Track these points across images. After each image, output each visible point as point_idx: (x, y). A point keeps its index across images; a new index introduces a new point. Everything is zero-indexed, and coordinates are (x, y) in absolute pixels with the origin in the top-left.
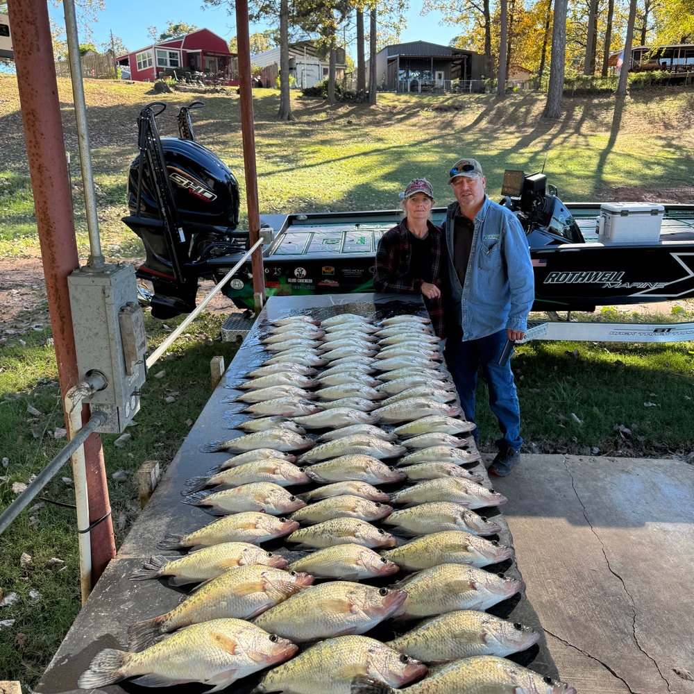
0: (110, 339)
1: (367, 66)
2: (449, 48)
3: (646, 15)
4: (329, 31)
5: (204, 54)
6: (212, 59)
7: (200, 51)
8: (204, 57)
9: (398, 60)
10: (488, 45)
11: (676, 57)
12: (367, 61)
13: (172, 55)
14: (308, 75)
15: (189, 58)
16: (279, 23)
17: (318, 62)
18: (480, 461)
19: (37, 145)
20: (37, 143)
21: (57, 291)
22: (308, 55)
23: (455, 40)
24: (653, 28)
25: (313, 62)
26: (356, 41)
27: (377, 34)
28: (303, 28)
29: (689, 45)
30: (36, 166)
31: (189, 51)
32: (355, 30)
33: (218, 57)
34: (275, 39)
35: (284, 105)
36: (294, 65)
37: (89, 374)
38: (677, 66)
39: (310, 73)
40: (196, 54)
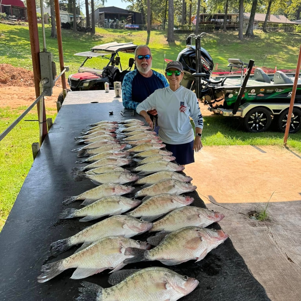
0: (50, 69)
1: (90, 16)
2: (126, 11)
5: (12, 7)
6: (17, 9)
7: (10, 5)
8: (12, 8)
9: (104, 14)
12: (91, 14)
14: (63, 19)
17: (67, 14)
19: (32, 20)
20: (32, 19)
21: (35, 57)
22: (63, 10)
23: (128, 7)
25: (65, 13)
26: (85, 5)
27: (94, 2)
29: (221, 14)
30: (31, 25)
31: (5, 5)
33: (19, 9)
35: (53, 32)
40: (10, 6)
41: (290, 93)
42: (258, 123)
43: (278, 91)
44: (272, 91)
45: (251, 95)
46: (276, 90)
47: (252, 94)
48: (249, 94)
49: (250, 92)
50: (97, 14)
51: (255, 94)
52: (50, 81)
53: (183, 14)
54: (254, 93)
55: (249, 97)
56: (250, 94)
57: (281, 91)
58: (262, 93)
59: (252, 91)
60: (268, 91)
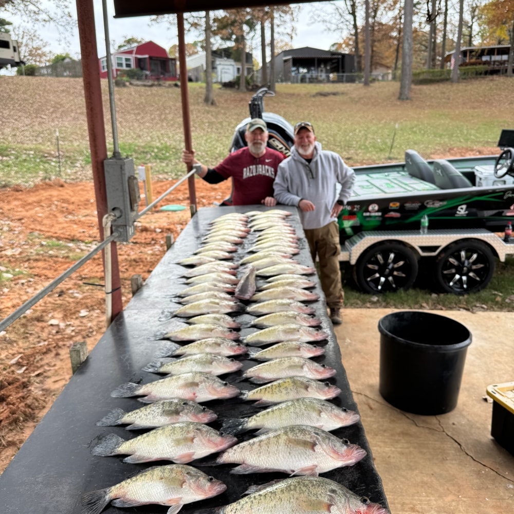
0: (123, 191)
1: (269, 65)
2: (329, 52)
3: (472, 25)
4: (241, 40)
5: (150, 58)
6: (156, 62)
7: (147, 56)
8: (150, 61)
9: (291, 60)
10: (356, 47)
11: (494, 54)
12: (269, 62)
13: (127, 60)
14: (226, 73)
15: (139, 62)
16: (205, 36)
17: (233, 63)
18: (316, 273)
21: (98, 169)
22: (225, 58)
23: (333, 45)
24: (478, 34)
25: (229, 63)
28: (222, 39)
31: (139, 56)
32: (260, 39)
33: (160, 61)
34: (202, 47)
35: (208, 95)
36: (215, 66)
37: (114, 209)
38: (495, 62)
39: (227, 70)
40: (145, 59)
41: (462, 209)
42: (391, 274)
43: (432, 206)
44: (416, 205)
45: (370, 217)
46: (427, 203)
47: (373, 214)
48: (365, 214)
49: (367, 211)
50: (279, 61)
51: (380, 214)
52: (123, 214)
53: (430, 51)
54: (378, 211)
55: (368, 219)
56: (368, 214)
57: (438, 204)
58: (394, 211)
59: (370, 208)
60: (408, 205)
